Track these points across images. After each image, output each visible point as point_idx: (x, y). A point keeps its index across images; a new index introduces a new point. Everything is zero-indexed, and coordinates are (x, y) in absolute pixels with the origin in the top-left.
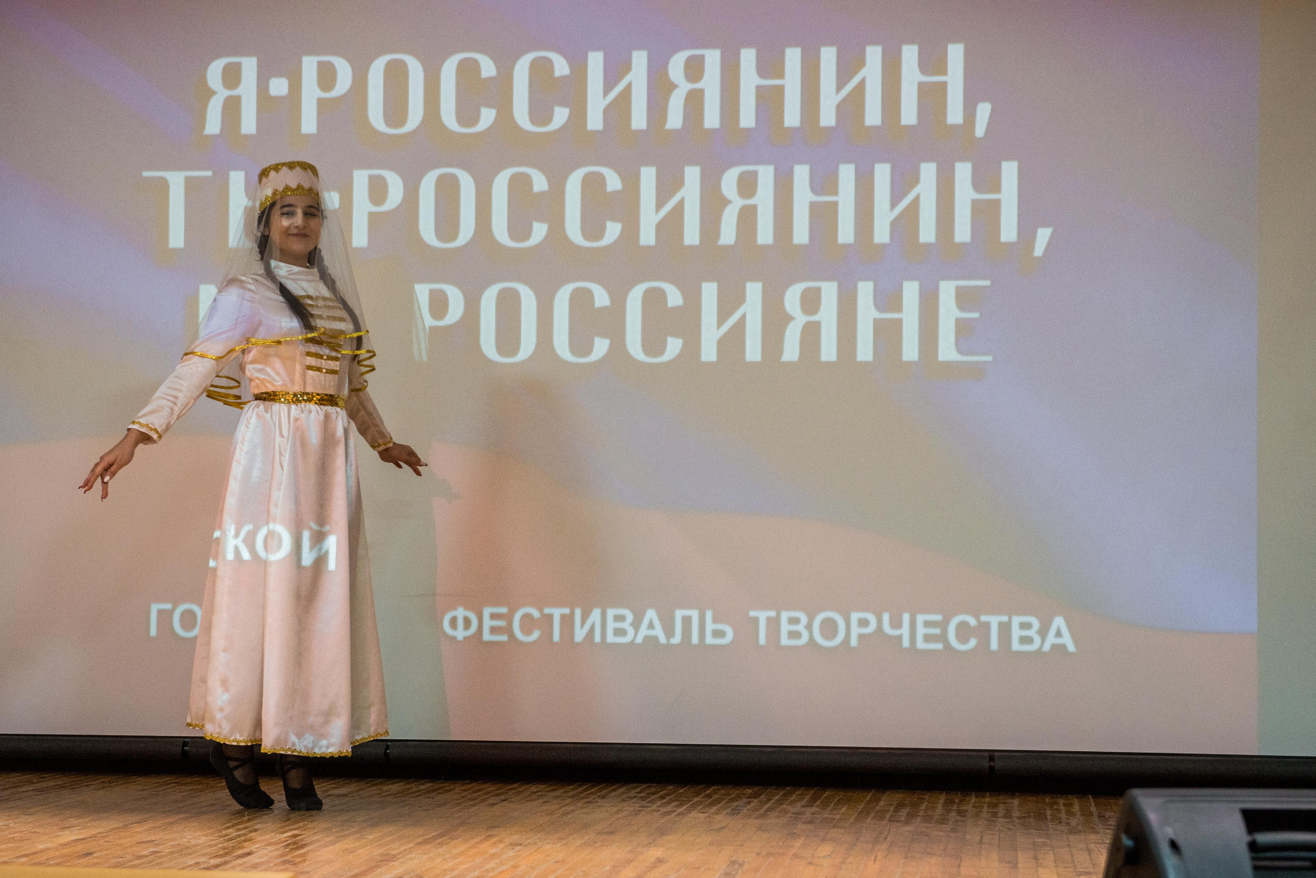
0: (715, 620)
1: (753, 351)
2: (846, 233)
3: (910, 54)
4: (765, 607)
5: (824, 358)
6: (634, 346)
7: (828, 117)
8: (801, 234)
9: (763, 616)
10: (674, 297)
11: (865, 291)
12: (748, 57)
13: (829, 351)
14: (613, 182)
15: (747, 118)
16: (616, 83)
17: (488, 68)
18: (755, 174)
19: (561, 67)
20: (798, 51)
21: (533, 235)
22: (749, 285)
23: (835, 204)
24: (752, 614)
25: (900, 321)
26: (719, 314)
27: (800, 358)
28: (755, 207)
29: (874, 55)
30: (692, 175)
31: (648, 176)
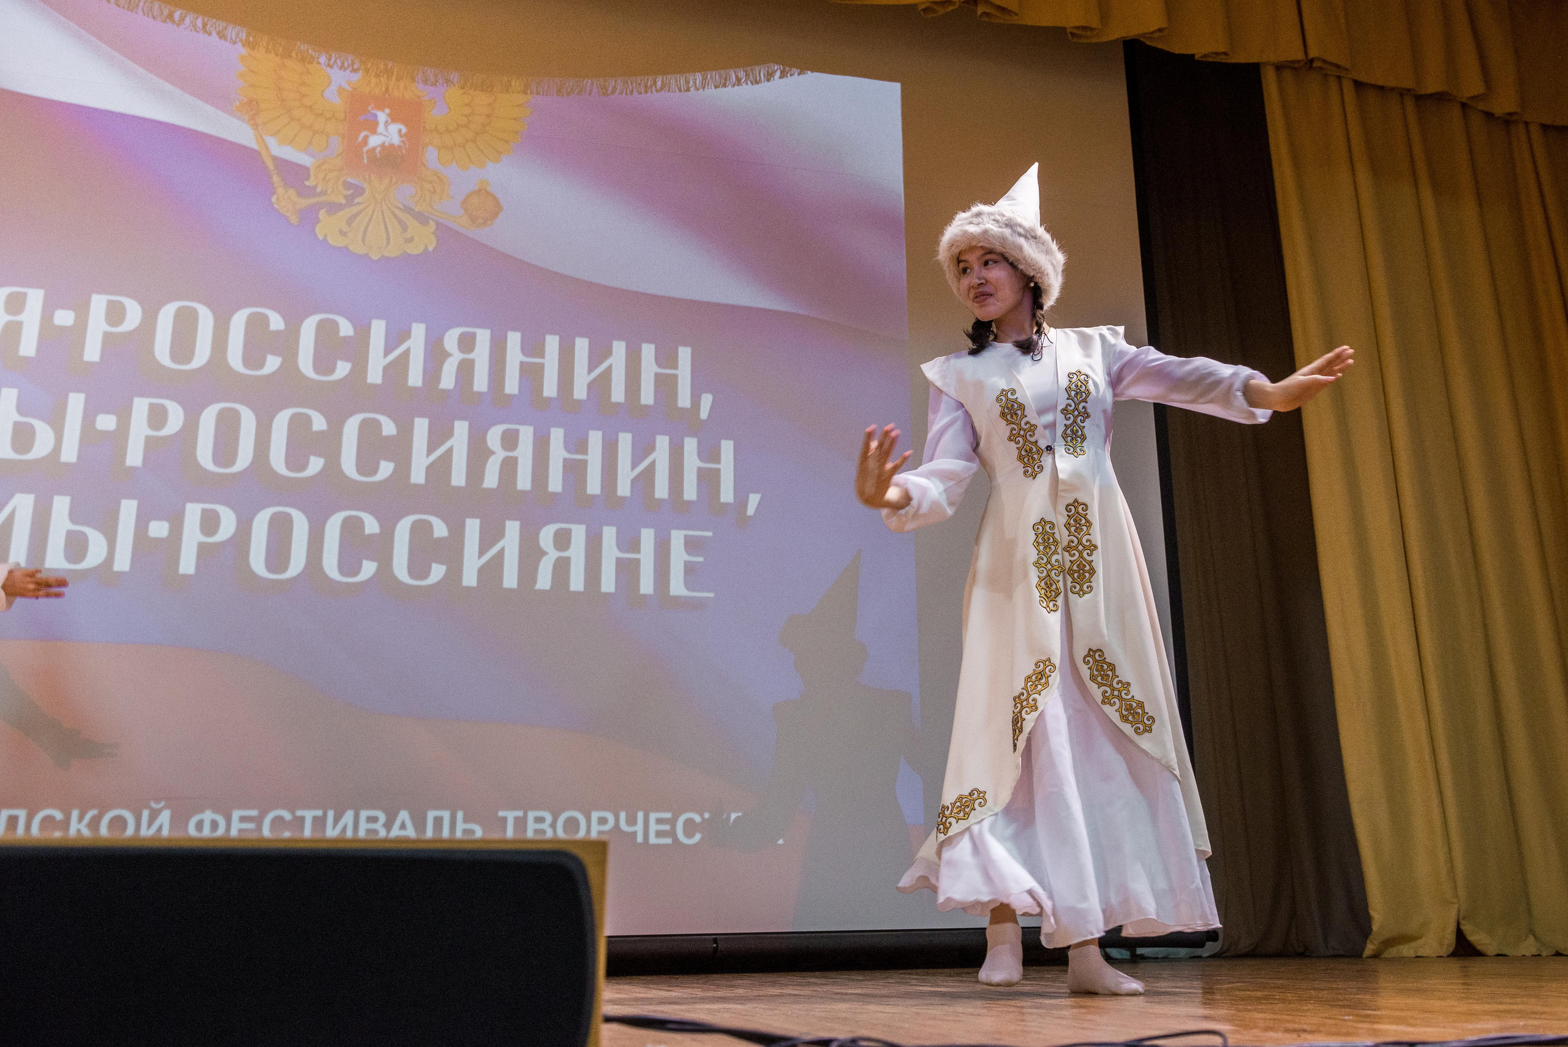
0: (466, 820)
1: (510, 579)
2: (594, 485)
3: (648, 351)
4: (513, 808)
5: (573, 588)
6: (400, 569)
7: (580, 392)
8: (555, 483)
9: (511, 815)
10: (440, 529)
11: (609, 534)
12: (514, 339)
13: (577, 582)
14: (389, 428)
15: (512, 385)
16: (397, 346)
17: (276, 322)
18: (517, 431)
19: (346, 328)
20: (557, 338)
21: (311, 466)
22: (508, 523)
23: (585, 462)
24: (501, 814)
25: (637, 562)
26: (480, 548)
27: (551, 588)
28: (515, 459)
29: (619, 349)
30: (461, 428)
31: (421, 427)
